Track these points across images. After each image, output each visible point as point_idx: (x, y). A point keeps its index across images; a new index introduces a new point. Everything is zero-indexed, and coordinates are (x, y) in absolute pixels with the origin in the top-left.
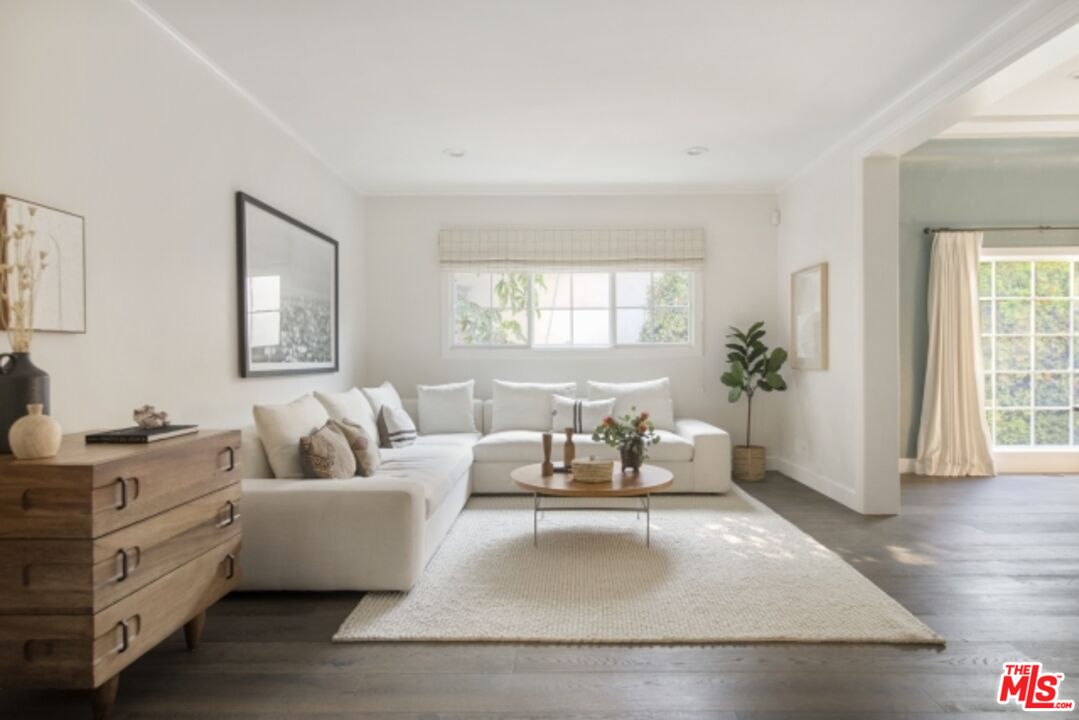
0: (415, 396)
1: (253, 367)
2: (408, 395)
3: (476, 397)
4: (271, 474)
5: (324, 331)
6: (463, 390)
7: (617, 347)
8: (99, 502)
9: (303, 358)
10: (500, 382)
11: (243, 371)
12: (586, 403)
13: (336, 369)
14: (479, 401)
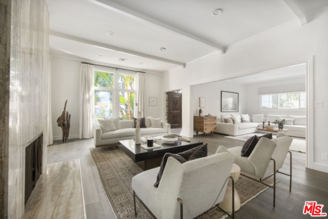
0: (252, 116)
1: (223, 111)
2: (251, 116)
3: (264, 117)
4: (222, 122)
5: (236, 106)
6: (261, 116)
7: (300, 108)
8: (204, 119)
9: (231, 110)
10: (269, 115)
11: (221, 111)
12: (286, 119)
13: (238, 111)
14: (265, 118)
